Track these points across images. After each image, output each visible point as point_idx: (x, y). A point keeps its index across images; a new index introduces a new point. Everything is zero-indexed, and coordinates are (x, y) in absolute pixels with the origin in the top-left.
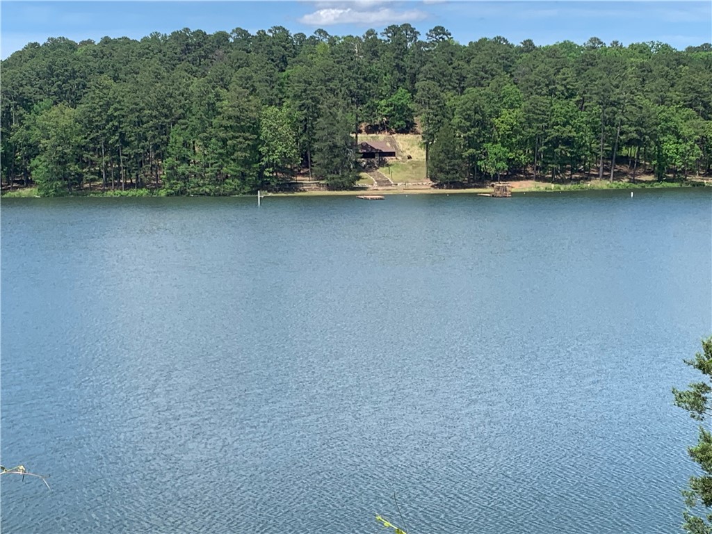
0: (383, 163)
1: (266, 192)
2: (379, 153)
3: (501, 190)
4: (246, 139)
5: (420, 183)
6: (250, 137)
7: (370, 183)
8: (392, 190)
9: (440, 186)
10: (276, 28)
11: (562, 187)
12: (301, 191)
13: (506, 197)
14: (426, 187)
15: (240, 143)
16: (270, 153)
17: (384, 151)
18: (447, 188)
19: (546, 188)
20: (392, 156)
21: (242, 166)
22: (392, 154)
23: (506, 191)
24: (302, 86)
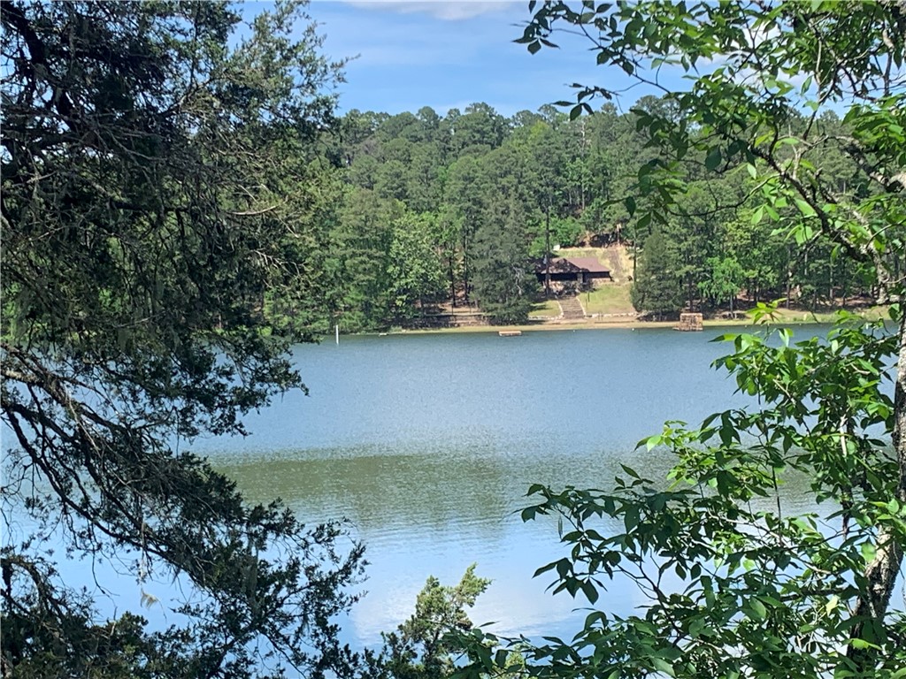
0: (587, 287)
1: (401, 328)
2: (583, 273)
3: (688, 321)
4: (370, 257)
5: (624, 314)
6: (377, 255)
7: (554, 314)
8: (581, 324)
9: (648, 318)
10: (476, 106)
11: (819, 317)
12: (453, 325)
13: (695, 330)
14: (629, 318)
15: (364, 262)
16: (403, 275)
17: (591, 271)
18: (657, 321)
19: (795, 319)
20: (605, 277)
21: (365, 293)
22: (605, 274)
23: (695, 322)
24: (460, 185)
